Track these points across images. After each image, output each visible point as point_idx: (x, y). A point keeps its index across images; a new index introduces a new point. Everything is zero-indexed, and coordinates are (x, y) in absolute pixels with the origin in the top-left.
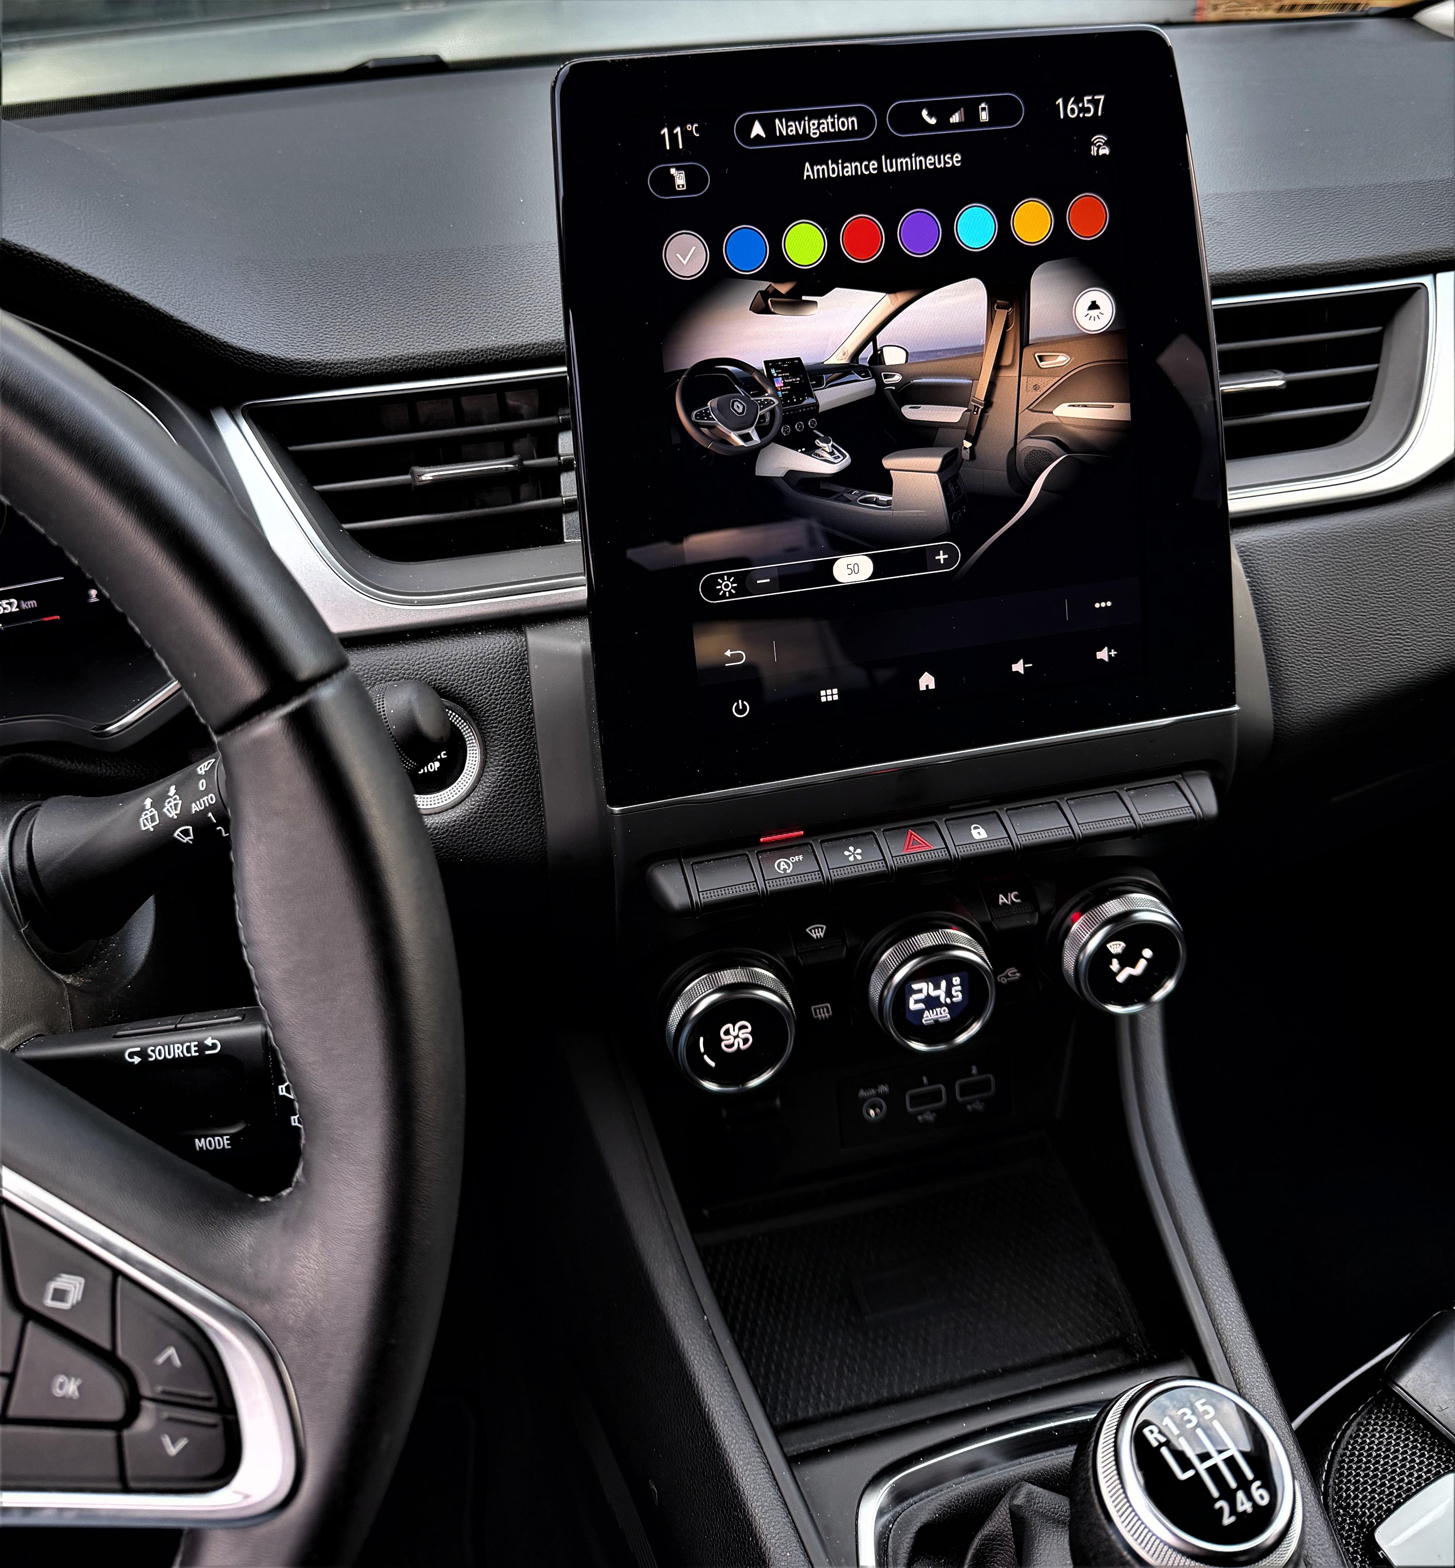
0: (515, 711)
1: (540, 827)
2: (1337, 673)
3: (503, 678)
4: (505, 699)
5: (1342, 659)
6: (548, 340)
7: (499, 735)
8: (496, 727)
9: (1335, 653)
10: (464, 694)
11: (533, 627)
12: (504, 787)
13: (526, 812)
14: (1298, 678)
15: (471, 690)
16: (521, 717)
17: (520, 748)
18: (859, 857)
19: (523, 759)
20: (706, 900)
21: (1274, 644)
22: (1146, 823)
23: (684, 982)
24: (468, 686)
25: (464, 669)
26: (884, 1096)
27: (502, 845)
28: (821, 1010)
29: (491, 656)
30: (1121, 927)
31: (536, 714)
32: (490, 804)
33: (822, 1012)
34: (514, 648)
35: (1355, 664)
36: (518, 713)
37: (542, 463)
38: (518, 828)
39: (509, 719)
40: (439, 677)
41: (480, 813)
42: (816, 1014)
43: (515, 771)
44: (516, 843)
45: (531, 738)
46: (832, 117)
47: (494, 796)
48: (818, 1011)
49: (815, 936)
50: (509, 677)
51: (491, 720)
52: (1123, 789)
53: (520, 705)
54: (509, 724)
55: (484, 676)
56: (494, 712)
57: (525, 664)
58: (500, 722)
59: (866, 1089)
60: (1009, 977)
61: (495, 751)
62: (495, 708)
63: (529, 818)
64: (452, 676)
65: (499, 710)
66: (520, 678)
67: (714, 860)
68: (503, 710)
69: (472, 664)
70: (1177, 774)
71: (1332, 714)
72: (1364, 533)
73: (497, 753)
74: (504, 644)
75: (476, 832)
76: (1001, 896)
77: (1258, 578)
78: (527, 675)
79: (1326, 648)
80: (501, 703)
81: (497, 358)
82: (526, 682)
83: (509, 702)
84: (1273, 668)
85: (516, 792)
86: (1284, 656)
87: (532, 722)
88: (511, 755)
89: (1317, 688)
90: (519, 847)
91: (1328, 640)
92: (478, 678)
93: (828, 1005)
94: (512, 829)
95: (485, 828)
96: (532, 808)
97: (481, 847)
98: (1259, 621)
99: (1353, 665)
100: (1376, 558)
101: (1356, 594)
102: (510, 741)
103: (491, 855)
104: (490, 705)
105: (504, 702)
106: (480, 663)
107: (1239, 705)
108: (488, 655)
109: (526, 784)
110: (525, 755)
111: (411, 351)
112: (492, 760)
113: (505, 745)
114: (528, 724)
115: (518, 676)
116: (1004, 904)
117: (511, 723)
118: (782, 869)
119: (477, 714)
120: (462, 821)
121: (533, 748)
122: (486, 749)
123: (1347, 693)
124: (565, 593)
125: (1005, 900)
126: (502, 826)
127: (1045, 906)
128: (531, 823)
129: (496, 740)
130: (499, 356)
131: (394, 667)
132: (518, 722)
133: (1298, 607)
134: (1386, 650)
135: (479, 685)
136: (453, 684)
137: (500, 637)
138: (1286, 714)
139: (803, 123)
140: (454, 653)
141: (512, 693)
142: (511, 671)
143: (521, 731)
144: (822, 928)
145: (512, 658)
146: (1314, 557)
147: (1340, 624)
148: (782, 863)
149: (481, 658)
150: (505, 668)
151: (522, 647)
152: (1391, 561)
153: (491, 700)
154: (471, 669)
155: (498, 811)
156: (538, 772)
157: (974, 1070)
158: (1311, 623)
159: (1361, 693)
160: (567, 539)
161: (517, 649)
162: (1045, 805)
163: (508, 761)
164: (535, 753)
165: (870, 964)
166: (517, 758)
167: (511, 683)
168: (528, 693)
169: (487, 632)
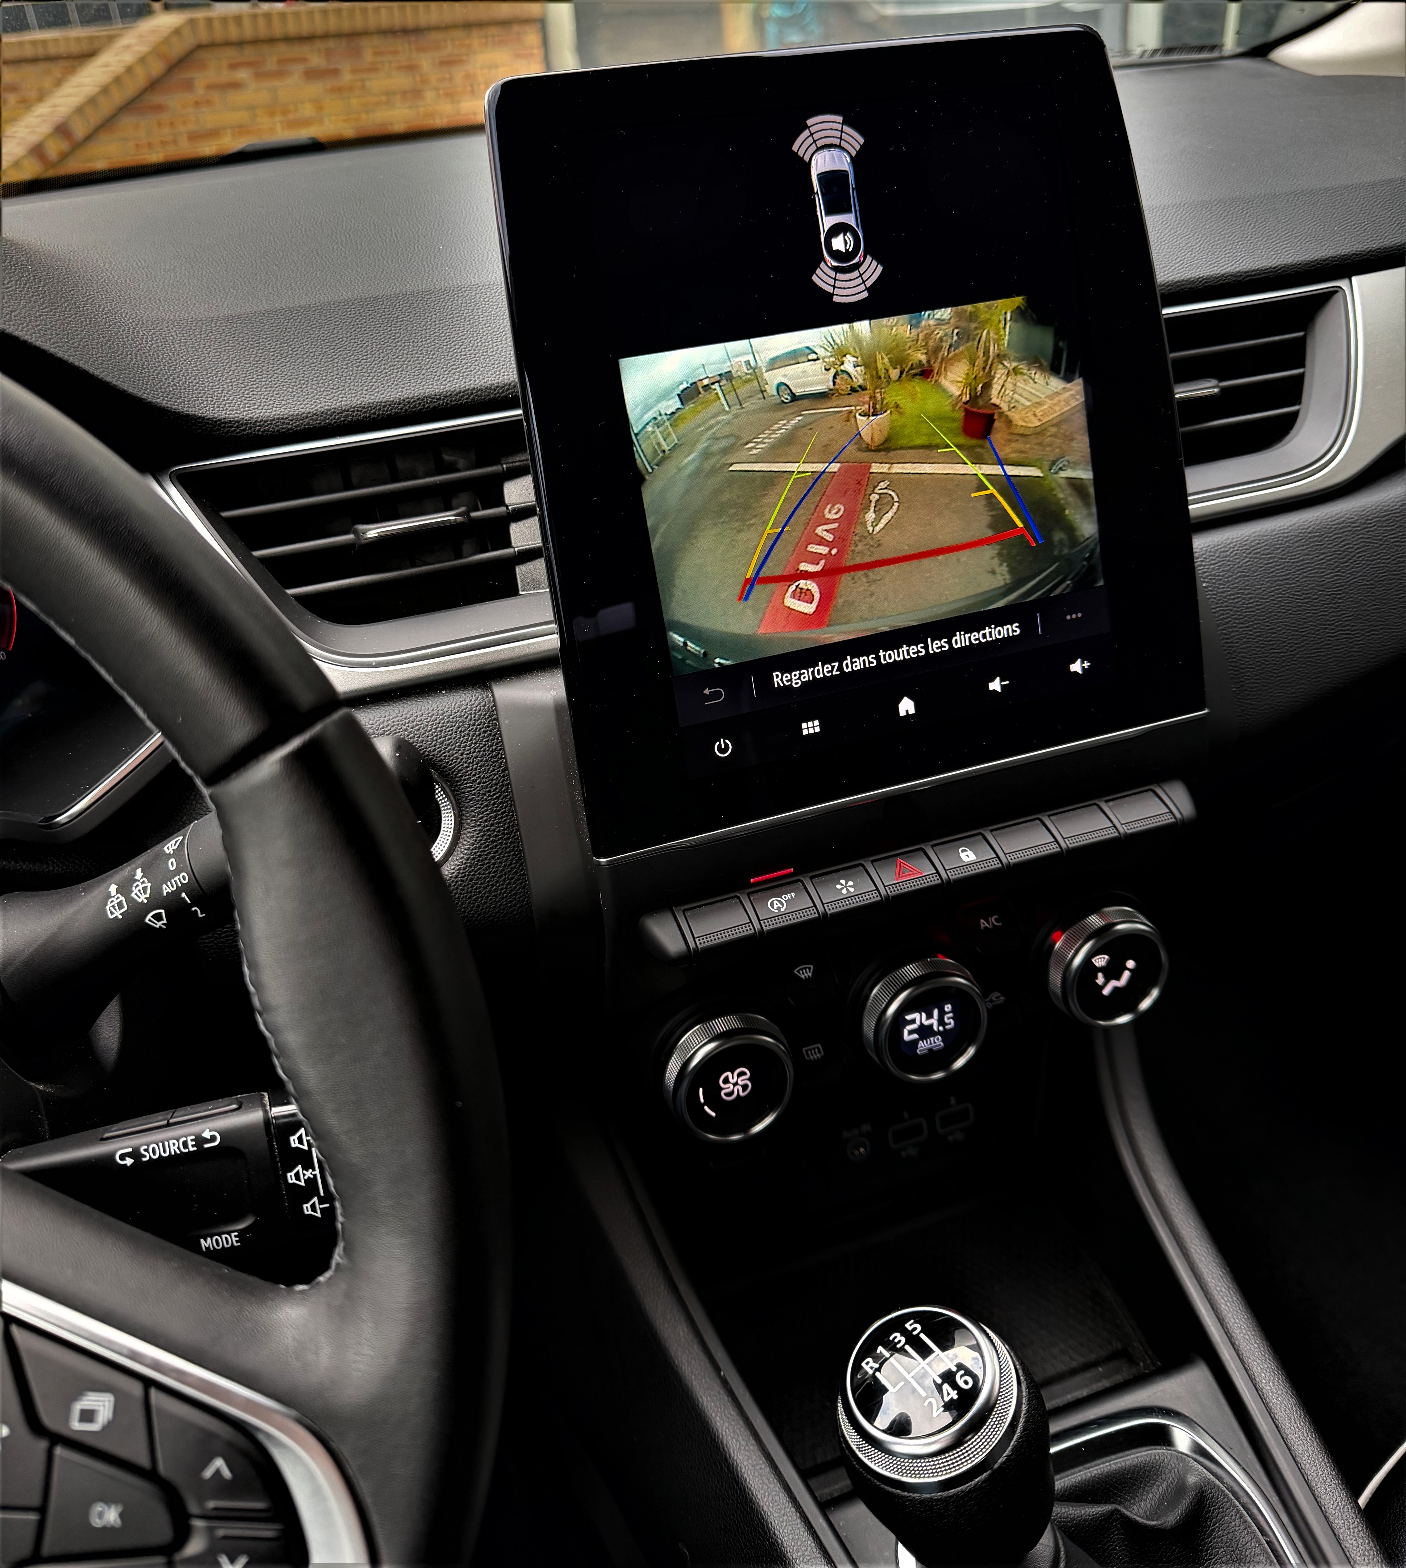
0: (489, 769)
1: (524, 887)
3: (473, 736)
4: (477, 757)
7: (474, 795)
8: (470, 787)
10: (433, 755)
11: (498, 681)
12: (484, 848)
13: (509, 871)
15: (441, 751)
16: (495, 775)
17: (497, 807)
18: (851, 890)
19: (502, 818)
20: (703, 945)
22: (1129, 832)
23: (677, 1034)
24: (437, 747)
25: (431, 730)
26: (868, 1135)
27: (486, 908)
28: (813, 1051)
29: (459, 713)
30: (1106, 940)
31: (511, 771)
32: (470, 867)
33: (814, 1053)
34: (482, 704)
36: (492, 771)
37: (490, 514)
38: (502, 889)
39: (483, 778)
41: (461, 877)
42: (808, 1056)
43: (494, 830)
44: (501, 905)
45: (507, 796)
47: (474, 859)
48: (809, 1052)
49: (803, 977)
51: (465, 780)
52: (1102, 800)
53: (493, 762)
54: (484, 783)
55: (454, 735)
56: (466, 772)
57: (494, 719)
58: (474, 781)
59: (850, 1128)
60: (996, 1001)
61: (472, 811)
62: (468, 767)
63: (512, 878)
64: (419, 737)
65: (472, 769)
66: (490, 735)
67: (707, 904)
68: (476, 769)
69: (439, 723)
70: (1153, 781)
73: (473, 814)
74: (471, 701)
75: (459, 897)
76: (982, 920)
78: (498, 731)
80: (473, 761)
81: (435, 407)
82: (498, 739)
83: (482, 760)
85: (496, 852)
86: (1244, 658)
87: (507, 780)
88: (489, 814)
90: (504, 909)
92: (447, 738)
93: (819, 1045)
94: (496, 890)
95: (467, 892)
96: (515, 868)
97: (464, 912)
102: (486, 800)
103: (476, 920)
104: (463, 765)
105: (476, 760)
106: (448, 722)
107: (1210, 706)
108: (455, 713)
109: (506, 844)
110: (503, 813)
112: (467, 822)
113: (482, 804)
114: (503, 781)
115: (489, 733)
116: (987, 928)
117: (486, 782)
118: (775, 908)
119: (449, 775)
121: (511, 806)
122: (461, 811)
124: (529, 644)
125: (986, 925)
126: (485, 888)
128: (514, 883)
129: (470, 800)
132: (493, 780)
135: (449, 745)
136: (421, 746)
137: (465, 694)
140: (419, 713)
141: (484, 751)
142: (481, 729)
143: (496, 789)
144: (810, 968)
145: (480, 715)
148: (776, 902)
149: (449, 716)
150: (474, 725)
151: (489, 702)
153: (462, 759)
154: (439, 729)
155: (480, 874)
156: (518, 830)
157: (953, 1101)
160: (523, 591)
161: (485, 706)
162: (1029, 823)
163: (486, 821)
164: (513, 811)
165: (861, 1000)
166: (495, 817)
167: (482, 740)
168: (500, 750)
169: (450, 690)
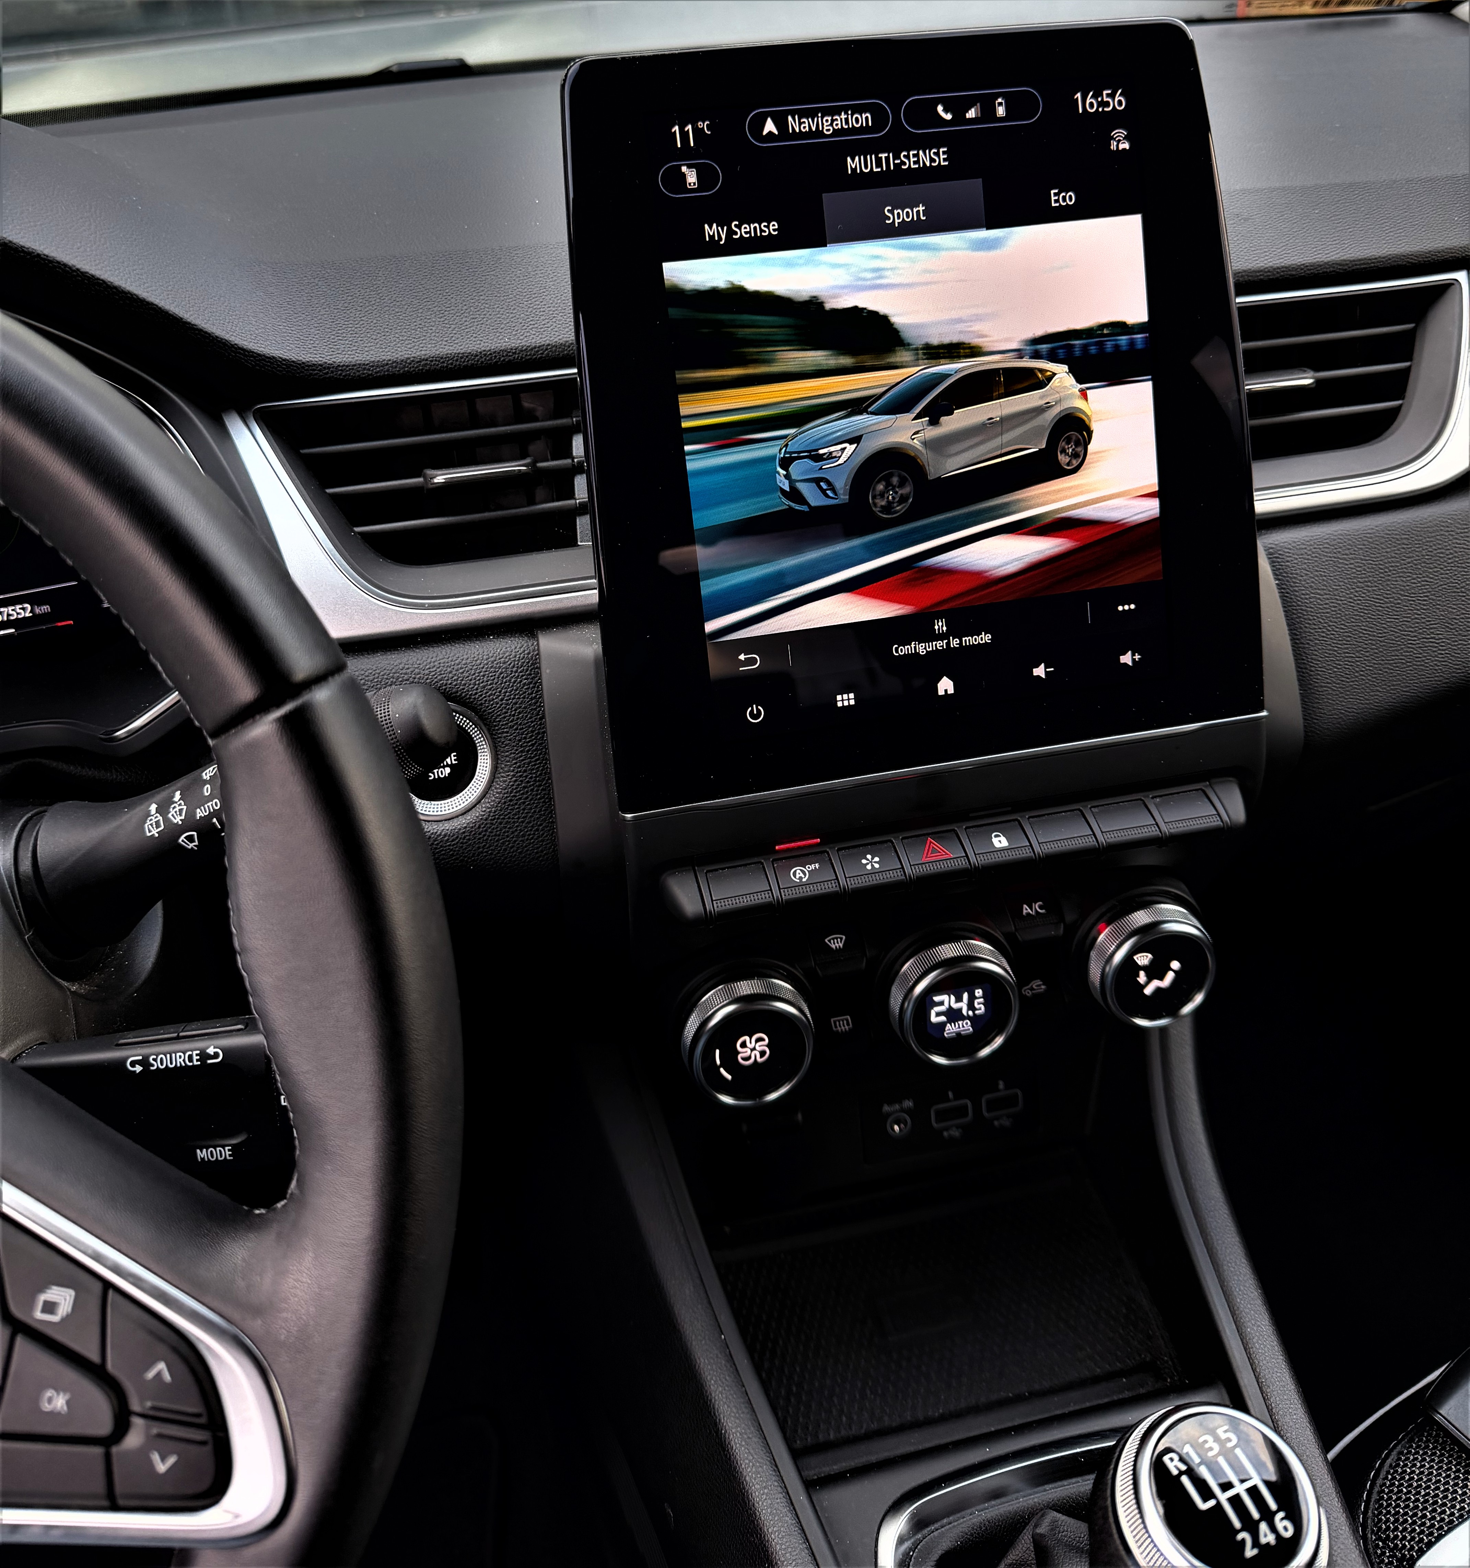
0: (527, 716)
1: (552, 835)
2: (1369, 678)
3: (514, 682)
4: (516, 703)
5: (1374, 664)
6: (561, 342)
7: (510, 740)
8: (507, 732)
9: (1367, 657)
10: (475, 698)
11: (545, 631)
12: (516, 793)
13: (538, 818)
14: (1328, 683)
15: (481, 695)
16: (532, 722)
17: (531, 754)
18: (877, 866)
19: (535, 765)
20: (720, 909)
21: (1304, 648)
22: (1172, 831)
23: (699, 993)
24: (479, 691)
25: (475, 674)
26: (908, 1111)
27: (513, 852)
28: (841, 1022)
29: (503, 660)
30: (1149, 938)
31: (547, 720)
32: (501, 810)
33: (843, 1024)
34: (526, 652)
35: (1388, 668)
36: (530, 718)
37: (557, 465)
38: (529, 835)
39: (520, 724)
40: (450, 682)
41: (491, 820)
42: (836, 1027)
43: (526, 777)
44: (527, 850)
45: (542, 743)
46: (846, 113)
47: (505, 803)
48: (838, 1023)
49: (834, 946)
50: (521, 681)
51: (502, 725)
52: (1148, 797)
53: (532, 710)
54: (520, 729)
55: (496, 681)
56: (505, 717)
57: (537, 668)
58: (511, 727)
59: (890, 1103)
60: (1034, 990)
61: (506, 756)
62: (506, 713)
63: (541, 825)
64: (462, 680)
65: (510, 715)
66: (531, 683)
67: (728, 868)
68: (514, 715)
69: (483, 668)
70: (1205, 781)
71: (1364, 720)
72: (1396, 534)
73: (508, 759)
74: (516, 648)
75: (487, 839)
76: (1025, 906)
77: (1288, 581)
78: (539, 679)
79: (1358, 652)
80: (512, 708)
81: (510, 360)
82: (538, 687)
83: (520, 707)
84: (1303, 673)
85: (527, 798)
86: (1315, 660)
87: (543, 728)
88: (523, 760)
89: (1348, 693)
90: (530, 854)
91: (1360, 644)
92: (489, 683)
93: (849, 1017)
94: (523, 836)
95: (496, 835)
96: (544, 815)
97: (491, 854)
98: (1288, 625)
99: (1386, 670)
100: (1410, 560)
101: (1389, 596)
102: (521, 746)
103: (502, 863)
104: (501, 710)
105: (515, 707)
106: (492, 667)
107: (1268, 711)
108: (500, 659)
109: (537, 790)
110: (536, 761)
111: (423, 352)
112: (503, 766)
113: (517, 750)
114: (539, 729)
115: (530, 680)
116: (1028, 914)
117: (523, 728)
118: (797, 877)
119: (488, 719)
120: (472, 827)
121: (545, 754)
122: (497, 755)
123: (1380, 699)
124: (578, 597)
125: (1029, 910)
126: (513, 833)
127: (1070, 917)
128: (543, 830)
129: (506, 745)
130: (511, 358)
131: (404, 671)
132: (529, 727)
133: (1329, 610)
134: (1421, 654)
135: (490, 689)
136: (464, 689)
137: (512, 641)
138: (1317, 719)
139: (816, 119)
140: (465, 657)
141: (524, 698)
142: (523, 676)
143: (532, 736)
144: (841, 939)
145: (524, 662)
146: (1344, 559)
147: (1372, 628)
148: (798, 871)
149: (493, 662)
150: (516, 672)
151: (534, 651)
152: (1425, 562)
153: (501, 705)
154: (482, 674)
155: (509, 818)
156: (549, 778)
157: (1001, 1085)
158: (1343, 627)
159: (1394, 699)
160: (581, 542)
161: (529, 654)
162: (1069, 813)
163: (519, 767)
164: (546, 759)
165: (891, 975)
166: (529, 764)
167: (523, 688)
168: (539, 698)
169: (498, 636)
